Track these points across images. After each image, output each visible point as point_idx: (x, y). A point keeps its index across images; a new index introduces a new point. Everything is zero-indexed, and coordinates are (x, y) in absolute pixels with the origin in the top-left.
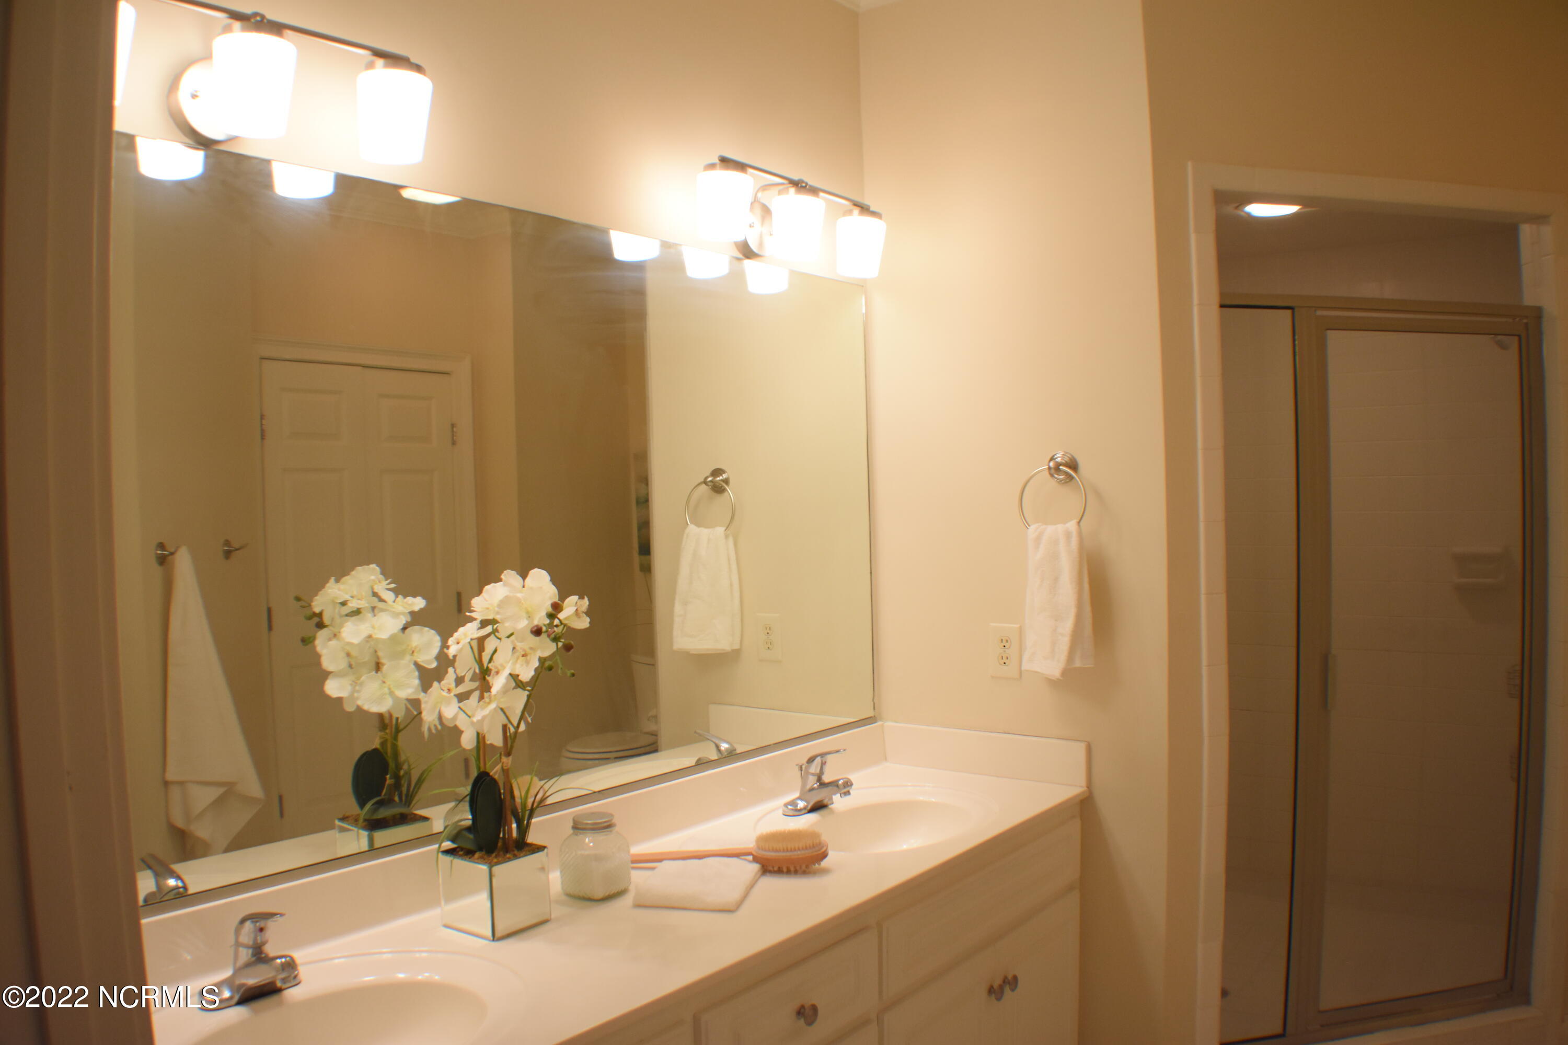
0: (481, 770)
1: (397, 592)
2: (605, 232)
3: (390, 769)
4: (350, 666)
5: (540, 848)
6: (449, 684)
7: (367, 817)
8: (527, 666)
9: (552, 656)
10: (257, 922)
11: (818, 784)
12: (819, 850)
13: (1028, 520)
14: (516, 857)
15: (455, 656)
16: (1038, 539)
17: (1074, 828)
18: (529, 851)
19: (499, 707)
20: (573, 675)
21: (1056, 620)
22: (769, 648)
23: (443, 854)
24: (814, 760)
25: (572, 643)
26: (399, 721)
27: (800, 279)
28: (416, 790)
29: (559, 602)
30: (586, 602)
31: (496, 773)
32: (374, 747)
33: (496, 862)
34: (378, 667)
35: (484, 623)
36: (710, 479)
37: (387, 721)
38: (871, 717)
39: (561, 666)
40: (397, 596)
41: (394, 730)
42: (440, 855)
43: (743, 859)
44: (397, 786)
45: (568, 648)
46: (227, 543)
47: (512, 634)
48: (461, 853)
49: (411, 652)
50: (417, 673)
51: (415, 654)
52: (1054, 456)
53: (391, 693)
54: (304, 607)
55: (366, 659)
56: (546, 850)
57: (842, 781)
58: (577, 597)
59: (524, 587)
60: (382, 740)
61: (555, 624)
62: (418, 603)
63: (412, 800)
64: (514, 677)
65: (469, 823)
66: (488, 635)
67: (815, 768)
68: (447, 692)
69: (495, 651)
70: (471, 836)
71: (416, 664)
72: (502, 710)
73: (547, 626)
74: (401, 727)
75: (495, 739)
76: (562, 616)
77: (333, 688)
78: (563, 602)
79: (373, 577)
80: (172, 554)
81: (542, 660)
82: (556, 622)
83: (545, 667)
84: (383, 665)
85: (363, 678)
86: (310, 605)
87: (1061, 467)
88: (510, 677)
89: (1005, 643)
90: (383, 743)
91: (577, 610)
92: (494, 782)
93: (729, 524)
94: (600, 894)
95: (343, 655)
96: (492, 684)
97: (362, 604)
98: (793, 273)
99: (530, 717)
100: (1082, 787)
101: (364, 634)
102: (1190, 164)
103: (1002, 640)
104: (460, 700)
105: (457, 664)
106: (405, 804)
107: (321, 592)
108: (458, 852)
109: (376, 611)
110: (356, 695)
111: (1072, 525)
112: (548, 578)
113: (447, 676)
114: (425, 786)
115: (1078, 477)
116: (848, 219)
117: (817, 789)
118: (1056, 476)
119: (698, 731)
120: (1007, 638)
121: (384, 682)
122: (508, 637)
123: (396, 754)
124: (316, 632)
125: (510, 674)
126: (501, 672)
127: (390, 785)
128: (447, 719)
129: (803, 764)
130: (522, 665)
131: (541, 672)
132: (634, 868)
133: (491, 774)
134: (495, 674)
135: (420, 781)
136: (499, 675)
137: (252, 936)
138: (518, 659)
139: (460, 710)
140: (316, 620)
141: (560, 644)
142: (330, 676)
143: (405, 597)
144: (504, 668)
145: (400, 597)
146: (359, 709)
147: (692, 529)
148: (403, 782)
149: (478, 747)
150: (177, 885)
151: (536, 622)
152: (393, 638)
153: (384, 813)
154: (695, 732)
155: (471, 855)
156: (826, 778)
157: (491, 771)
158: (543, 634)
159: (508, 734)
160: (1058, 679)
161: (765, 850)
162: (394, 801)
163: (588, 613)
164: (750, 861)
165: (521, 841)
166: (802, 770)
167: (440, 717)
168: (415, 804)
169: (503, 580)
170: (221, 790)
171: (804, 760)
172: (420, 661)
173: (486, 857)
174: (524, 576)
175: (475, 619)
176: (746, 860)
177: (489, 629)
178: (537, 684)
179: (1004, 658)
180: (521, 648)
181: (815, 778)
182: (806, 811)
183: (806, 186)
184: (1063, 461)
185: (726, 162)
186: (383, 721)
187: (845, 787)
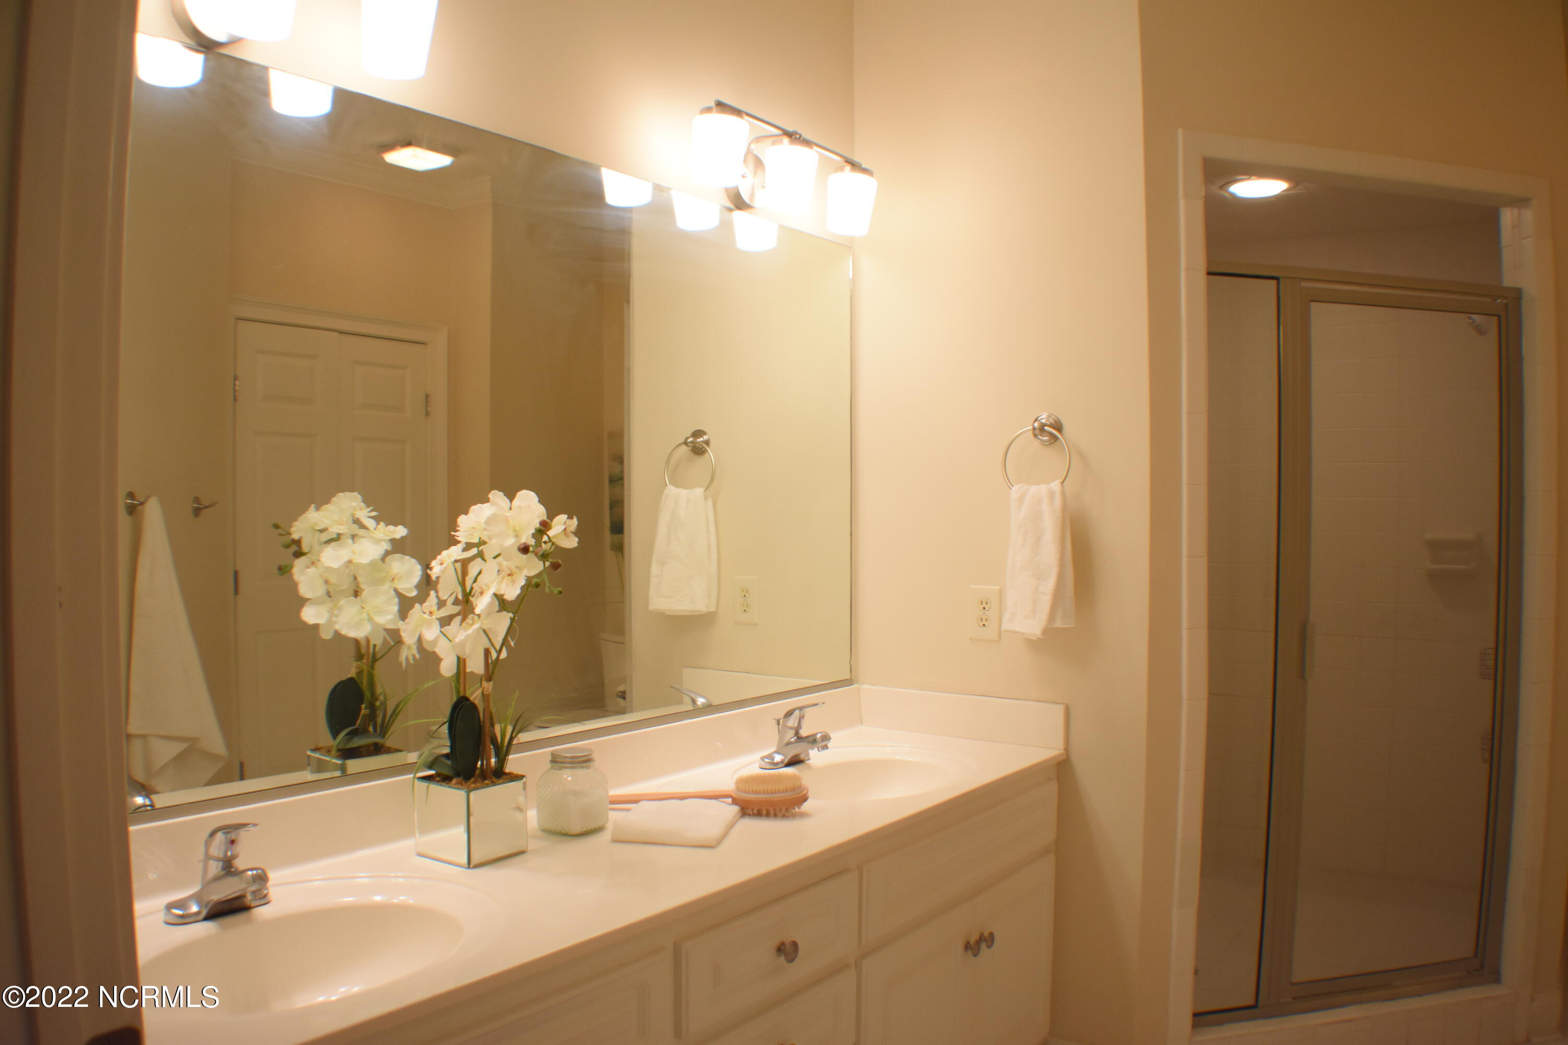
0: (461, 695)
1: (377, 519)
2: (597, 169)
3: (365, 698)
4: (329, 594)
5: (518, 777)
6: (431, 606)
7: (341, 747)
8: (513, 586)
9: (539, 575)
10: (228, 833)
11: (796, 738)
12: (800, 793)
13: (1011, 482)
14: (494, 784)
15: (438, 578)
16: (1021, 499)
17: (1051, 789)
18: (507, 779)
19: (482, 628)
20: (560, 593)
21: (1038, 579)
22: (745, 611)
23: (419, 781)
24: (793, 713)
25: (560, 562)
26: (377, 650)
27: (788, 234)
28: (391, 721)
29: (548, 520)
30: (575, 521)
31: (476, 698)
32: (350, 676)
33: (474, 787)
34: (356, 594)
35: (469, 546)
36: (690, 440)
37: (363, 651)
38: (848, 679)
39: (548, 584)
40: (378, 524)
41: (370, 659)
42: (416, 780)
43: (721, 801)
44: (372, 716)
45: (555, 566)
46: (197, 500)
47: (499, 555)
48: (438, 779)
49: (391, 579)
50: (397, 600)
51: (396, 581)
52: (1038, 418)
53: (370, 619)
54: (281, 535)
55: (345, 587)
56: (524, 779)
57: (820, 734)
58: (566, 516)
59: (510, 509)
60: (358, 670)
61: (543, 540)
62: (400, 532)
63: (387, 732)
64: (499, 598)
65: (447, 750)
66: (473, 558)
67: (792, 722)
68: (429, 615)
69: (480, 573)
70: (449, 762)
71: (396, 591)
72: (485, 632)
73: (534, 547)
74: (378, 656)
75: (476, 666)
76: (550, 533)
77: (310, 615)
78: (552, 520)
79: (354, 504)
80: (142, 504)
81: (529, 579)
82: (545, 538)
83: (532, 585)
84: (363, 590)
85: (342, 602)
86: (289, 534)
87: (1045, 428)
88: (494, 596)
89: (984, 605)
90: (359, 673)
91: (565, 529)
92: (474, 707)
93: (709, 485)
94: (577, 830)
95: (321, 582)
96: (476, 605)
97: (342, 529)
98: (782, 228)
99: (513, 641)
100: (1059, 749)
101: (346, 559)
102: (1180, 132)
103: (982, 602)
104: (442, 626)
105: (440, 586)
106: (380, 735)
107: (301, 518)
108: (435, 778)
109: (356, 539)
110: (334, 619)
111: (1056, 485)
112: (536, 499)
113: (429, 599)
114: (400, 717)
115: (1062, 437)
116: (839, 175)
117: (795, 743)
118: (1040, 437)
119: (673, 685)
120: (987, 600)
121: (363, 608)
122: (495, 558)
123: (372, 684)
124: (294, 560)
125: (495, 595)
126: (485, 592)
127: (364, 716)
128: (427, 641)
129: (781, 719)
130: (507, 585)
131: (526, 594)
132: (611, 809)
133: (471, 698)
134: (479, 594)
135: (395, 713)
136: (483, 595)
137: (223, 848)
138: (503, 578)
139: (441, 634)
140: (294, 548)
141: (547, 564)
142: (307, 604)
143: (387, 525)
144: (489, 588)
145: (382, 524)
146: (337, 634)
147: (671, 490)
148: (378, 712)
149: (458, 674)
150: (144, 803)
151: (523, 541)
152: (372, 564)
153: (357, 742)
154: (672, 687)
155: (448, 782)
156: (804, 733)
157: (471, 696)
158: (530, 553)
159: (490, 662)
160: (1038, 638)
161: (745, 792)
162: (369, 731)
163: (576, 533)
164: (729, 804)
165: (499, 769)
166: (779, 724)
167: (420, 640)
168: (391, 735)
169: (491, 500)
170: (184, 745)
171: (781, 715)
172: (401, 588)
173: (463, 782)
174: (511, 497)
175: (459, 542)
176: (724, 802)
177: (474, 551)
178: (521, 606)
179: (984, 620)
180: (507, 567)
181: (792, 733)
182: (783, 765)
183: (800, 138)
184: (1048, 423)
185: (721, 106)
186: (359, 649)
187: (823, 741)
